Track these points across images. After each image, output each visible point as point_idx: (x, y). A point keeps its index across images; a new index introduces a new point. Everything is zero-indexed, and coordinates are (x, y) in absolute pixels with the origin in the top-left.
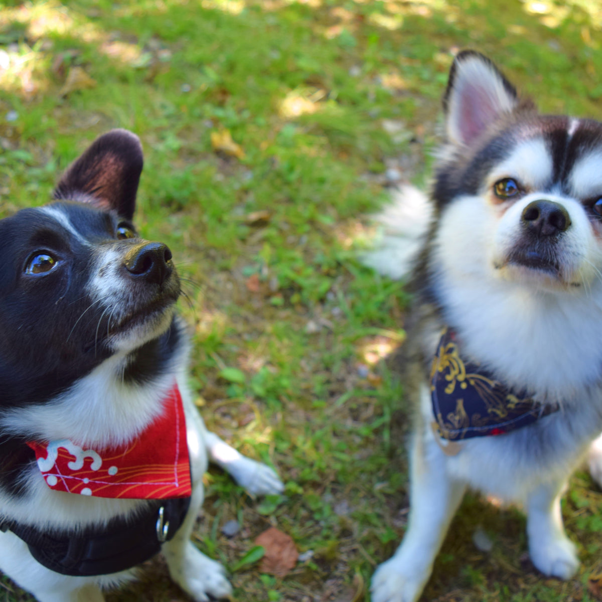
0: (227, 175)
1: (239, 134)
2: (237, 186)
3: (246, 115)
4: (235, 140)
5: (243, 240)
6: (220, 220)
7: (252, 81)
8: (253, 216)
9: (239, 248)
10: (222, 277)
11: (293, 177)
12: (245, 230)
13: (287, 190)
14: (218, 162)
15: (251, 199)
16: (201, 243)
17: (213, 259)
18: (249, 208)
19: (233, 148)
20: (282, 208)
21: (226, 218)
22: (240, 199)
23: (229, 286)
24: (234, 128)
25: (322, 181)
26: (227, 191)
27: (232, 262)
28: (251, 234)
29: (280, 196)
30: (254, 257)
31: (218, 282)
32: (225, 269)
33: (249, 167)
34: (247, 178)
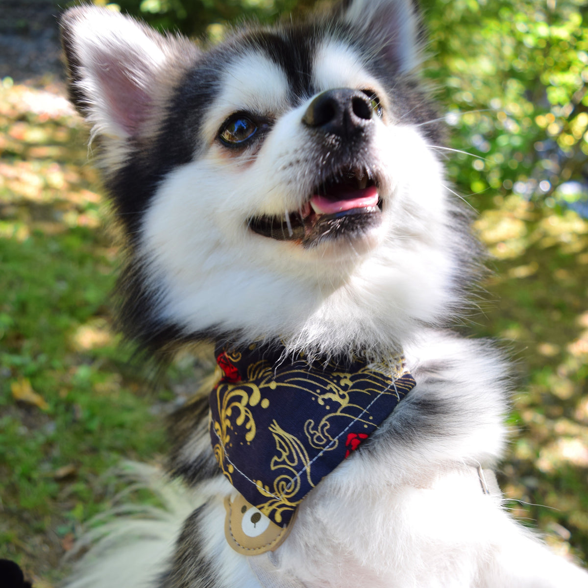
0: (31, 427)
1: (39, 382)
2: (41, 439)
3: (43, 358)
4: (36, 390)
5: (54, 498)
6: (29, 479)
7: (44, 320)
8: (62, 471)
9: (50, 505)
10: (37, 540)
11: (94, 425)
12: (53, 487)
13: (89, 439)
14: (20, 414)
15: (56, 453)
16: (13, 506)
17: (27, 522)
18: (56, 463)
19: (35, 398)
20: (87, 459)
21: (35, 475)
22: (46, 453)
23: (46, 549)
24: (32, 376)
25: (122, 426)
26: (32, 445)
27: (47, 523)
28: (61, 490)
29: (83, 447)
30: (66, 514)
31: (34, 547)
32: (40, 531)
33: (52, 417)
34: (50, 429)
